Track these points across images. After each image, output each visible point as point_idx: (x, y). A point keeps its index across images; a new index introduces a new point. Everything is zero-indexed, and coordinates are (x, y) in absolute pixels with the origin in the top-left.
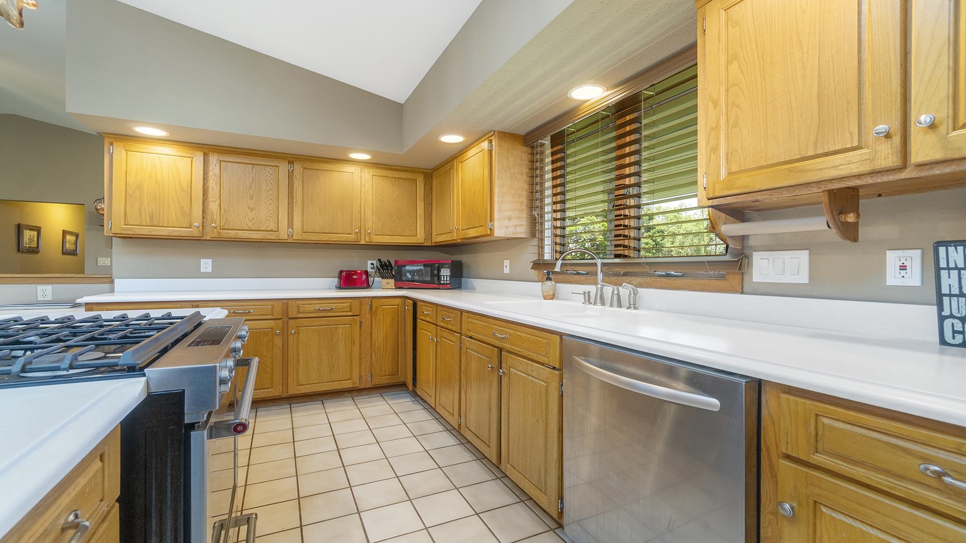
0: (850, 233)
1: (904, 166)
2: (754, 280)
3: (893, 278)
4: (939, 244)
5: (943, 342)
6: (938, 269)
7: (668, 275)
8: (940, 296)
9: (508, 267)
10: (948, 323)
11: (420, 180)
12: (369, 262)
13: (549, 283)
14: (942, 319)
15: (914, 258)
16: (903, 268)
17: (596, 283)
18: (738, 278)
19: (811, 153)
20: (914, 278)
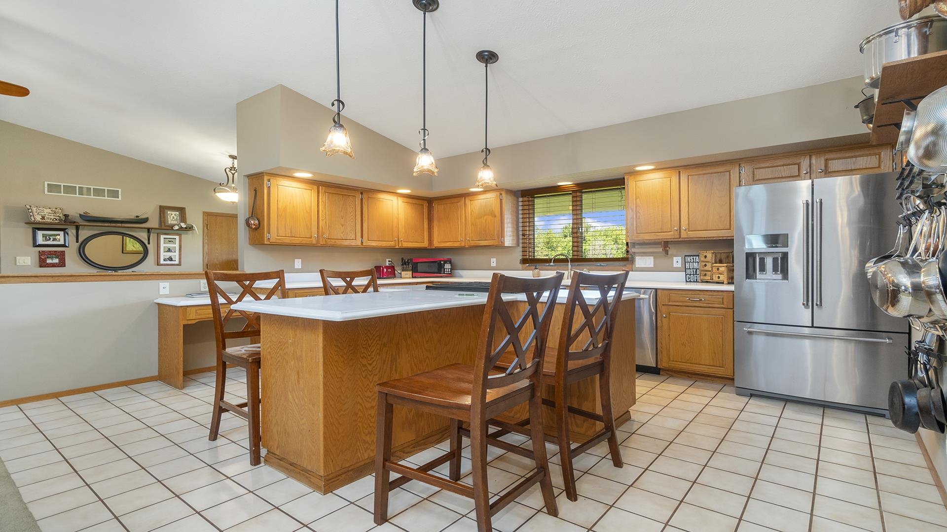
0: (667, 253)
1: (680, 238)
2: (636, 266)
3: (675, 265)
4: (686, 256)
5: (686, 281)
6: (685, 262)
7: (601, 265)
8: (686, 269)
9: (495, 262)
10: (687, 276)
11: (426, 205)
12: (387, 260)
13: (537, 270)
14: (686, 275)
15: (679, 259)
16: (677, 262)
17: (568, 270)
18: (631, 266)
19: (660, 231)
20: (679, 265)
